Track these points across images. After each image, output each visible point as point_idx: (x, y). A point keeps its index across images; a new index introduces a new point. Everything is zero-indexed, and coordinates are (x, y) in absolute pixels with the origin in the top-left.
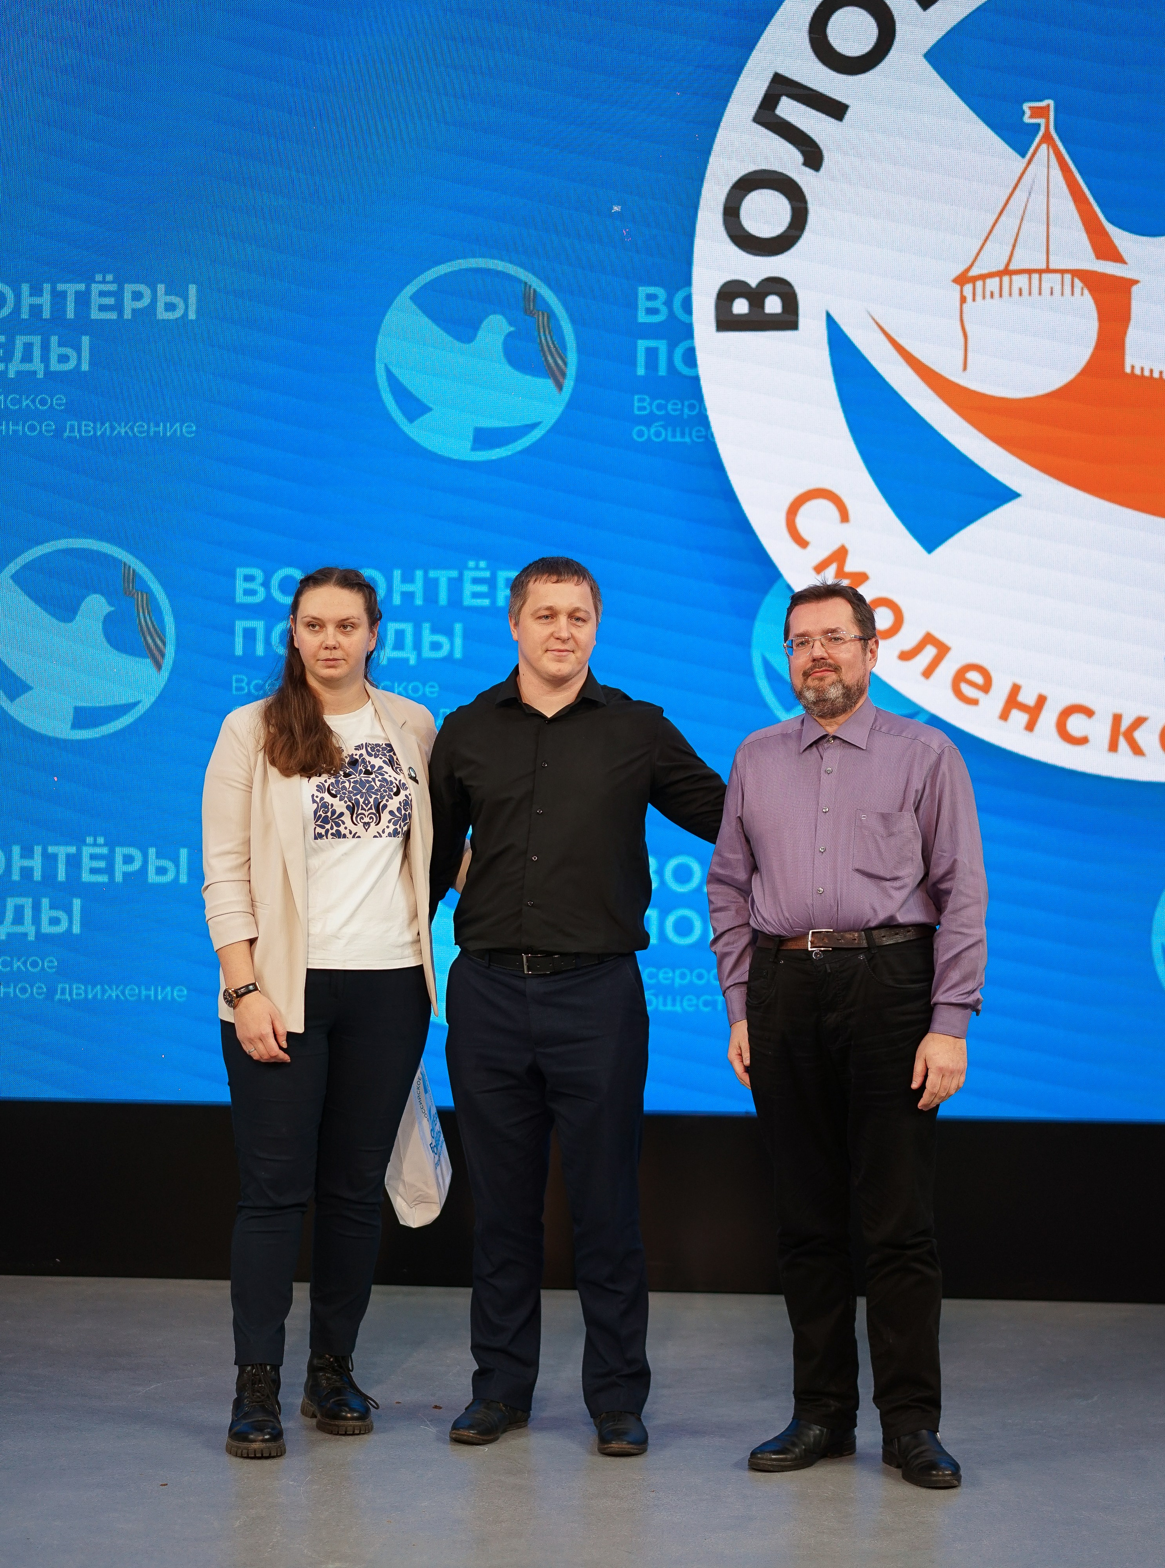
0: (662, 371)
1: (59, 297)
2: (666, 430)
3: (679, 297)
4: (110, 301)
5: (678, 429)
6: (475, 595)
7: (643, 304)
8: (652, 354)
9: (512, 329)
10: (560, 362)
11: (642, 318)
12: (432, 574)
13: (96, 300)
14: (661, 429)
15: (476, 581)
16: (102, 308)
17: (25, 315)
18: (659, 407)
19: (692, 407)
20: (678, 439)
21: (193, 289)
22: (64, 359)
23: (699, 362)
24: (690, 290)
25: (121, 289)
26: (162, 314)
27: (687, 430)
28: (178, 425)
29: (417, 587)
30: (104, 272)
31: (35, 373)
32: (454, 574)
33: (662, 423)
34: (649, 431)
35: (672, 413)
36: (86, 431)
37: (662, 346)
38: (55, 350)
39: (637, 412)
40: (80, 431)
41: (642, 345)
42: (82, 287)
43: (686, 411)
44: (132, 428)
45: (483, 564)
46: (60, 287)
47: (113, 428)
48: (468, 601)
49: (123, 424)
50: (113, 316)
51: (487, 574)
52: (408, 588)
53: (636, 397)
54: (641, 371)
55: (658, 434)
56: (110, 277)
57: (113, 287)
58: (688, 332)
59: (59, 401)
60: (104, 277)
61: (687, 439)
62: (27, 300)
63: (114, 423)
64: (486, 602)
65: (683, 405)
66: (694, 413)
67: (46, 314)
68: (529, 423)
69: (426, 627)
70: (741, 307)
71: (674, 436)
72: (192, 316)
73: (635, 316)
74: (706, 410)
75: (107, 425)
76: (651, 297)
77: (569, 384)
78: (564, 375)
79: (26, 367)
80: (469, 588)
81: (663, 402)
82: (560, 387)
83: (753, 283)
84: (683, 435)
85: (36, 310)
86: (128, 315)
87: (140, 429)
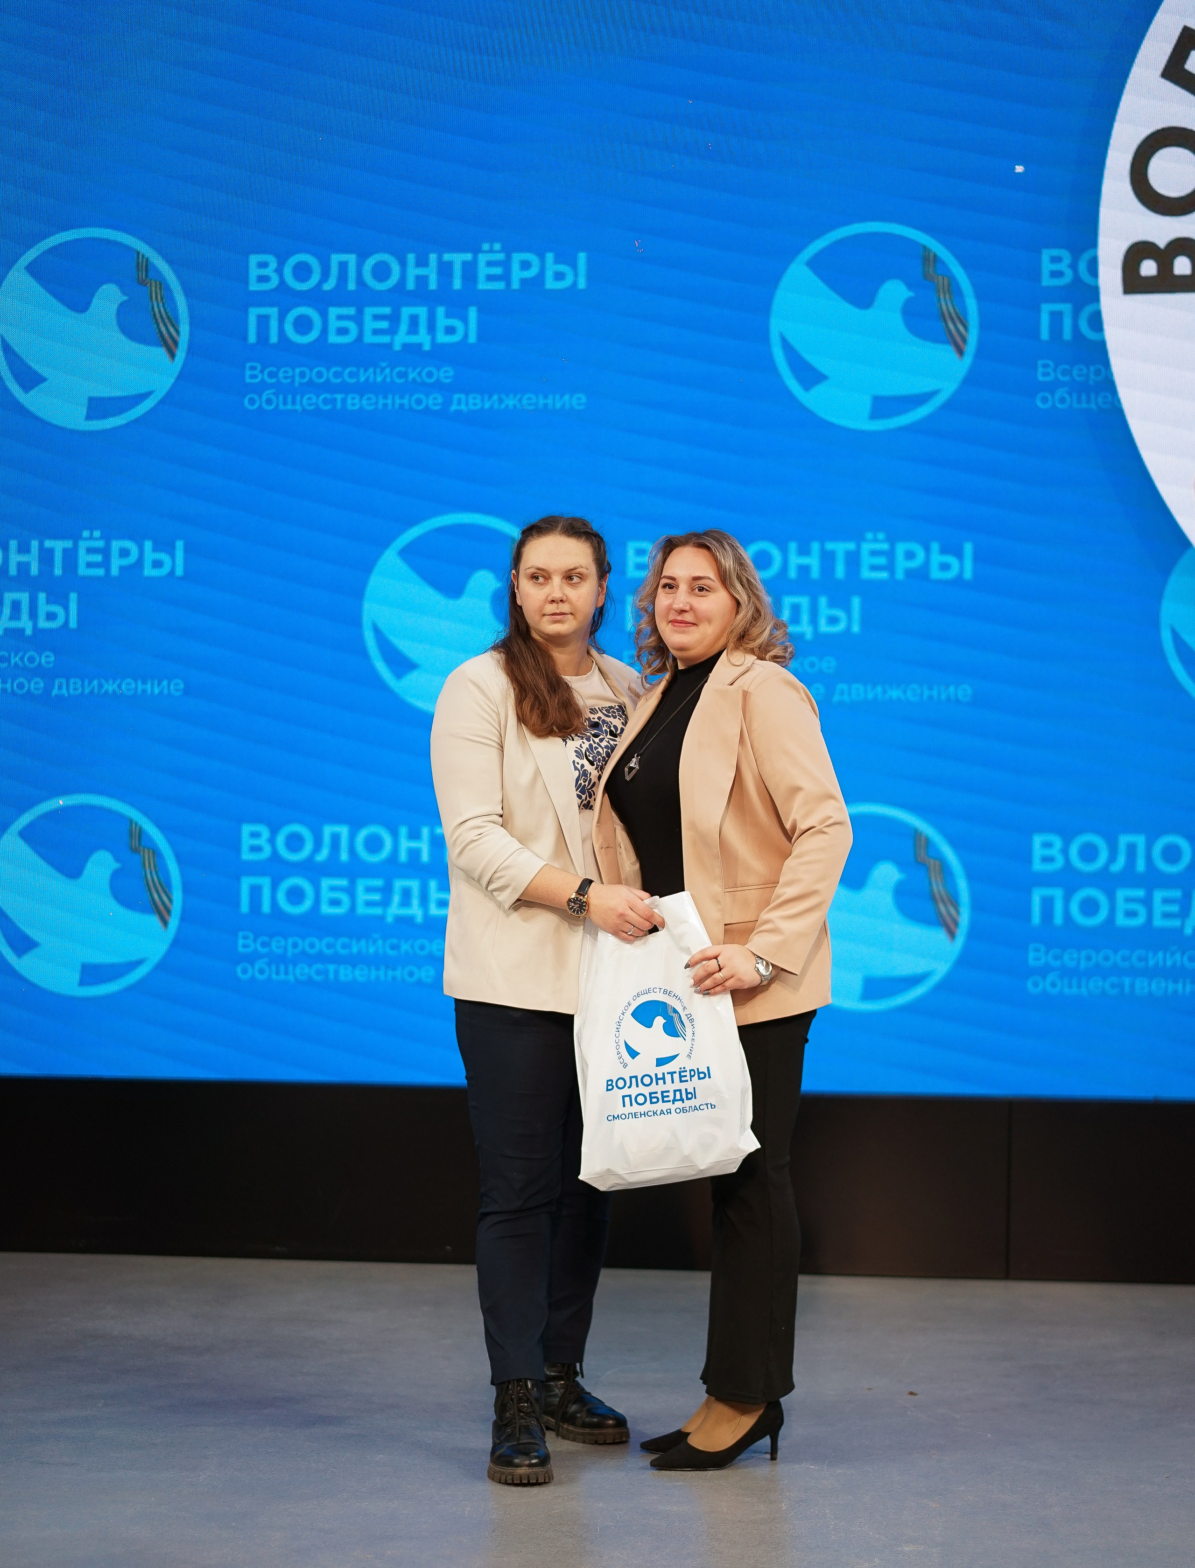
0: (1067, 334)
1: (445, 270)
2: (1071, 396)
3: (1086, 256)
4: (498, 271)
5: (1084, 397)
6: (874, 568)
7: (1047, 266)
8: (1056, 318)
9: (911, 294)
10: (961, 328)
11: (1047, 281)
12: (830, 546)
13: (483, 271)
14: (1067, 396)
15: (874, 553)
16: (490, 278)
17: (411, 285)
18: (1064, 373)
19: (1098, 373)
20: (1084, 405)
21: (582, 257)
22: (450, 330)
23: (1106, 327)
24: (1096, 252)
25: (509, 258)
26: (551, 284)
27: (1093, 396)
28: (567, 397)
29: (813, 562)
30: (492, 241)
31: (420, 345)
32: (851, 546)
33: (1066, 389)
34: (1053, 396)
35: (1077, 378)
36: (475, 404)
37: (1066, 308)
38: (442, 321)
39: (1041, 378)
40: (467, 404)
41: (1046, 309)
42: (468, 257)
43: (1092, 376)
44: (520, 400)
45: (881, 536)
46: (447, 257)
47: (501, 401)
48: (866, 574)
49: (511, 396)
50: (500, 285)
51: (885, 546)
52: (804, 561)
53: (1040, 362)
54: (1045, 334)
55: (1062, 400)
56: (497, 246)
57: (501, 256)
58: (1094, 294)
59: (446, 374)
60: (491, 247)
61: (1093, 406)
62: (413, 272)
63: (503, 396)
64: (884, 575)
65: (1088, 369)
66: (1100, 378)
67: (433, 285)
68: (927, 389)
69: (823, 601)
70: (1148, 268)
71: (1079, 401)
72: (582, 284)
73: (1039, 281)
74: (1112, 375)
75: (495, 397)
76: (1056, 260)
77: (971, 347)
78: (964, 340)
79: (413, 339)
80: (866, 560)
81: (1067, 367)
82: (960, 352)
83: (1162, 244)
84: (1088, 401)
85: (422, 281)
86: (515, 285)
87: (529, 401)
